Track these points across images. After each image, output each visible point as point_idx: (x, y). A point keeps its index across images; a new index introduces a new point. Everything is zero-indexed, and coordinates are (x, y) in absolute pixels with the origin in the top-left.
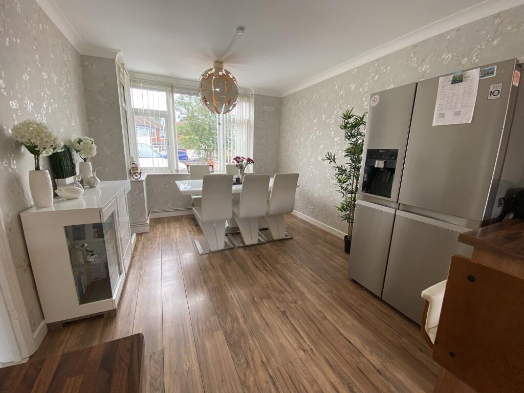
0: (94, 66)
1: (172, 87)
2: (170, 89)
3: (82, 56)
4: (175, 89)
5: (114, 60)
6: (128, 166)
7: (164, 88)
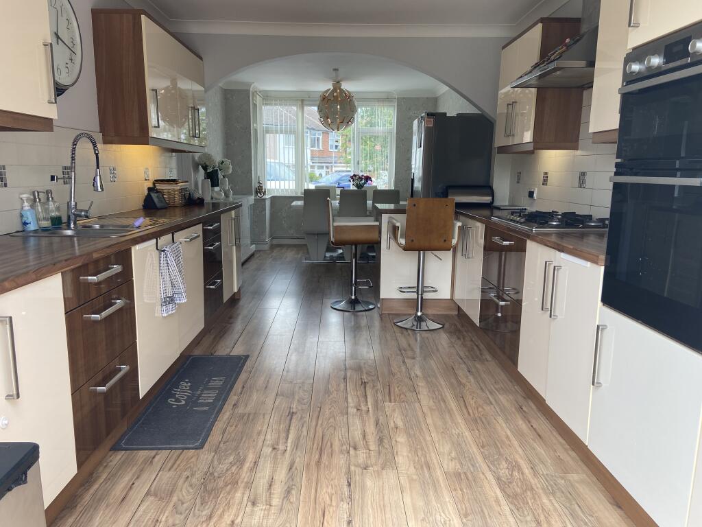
0: (234, 98)
1: (303, 101)
2: (300, 103)
3: (225, 90)
4: (305, 103)
5: (249, 91)
6: (255, 185)
7: (295, 102)
